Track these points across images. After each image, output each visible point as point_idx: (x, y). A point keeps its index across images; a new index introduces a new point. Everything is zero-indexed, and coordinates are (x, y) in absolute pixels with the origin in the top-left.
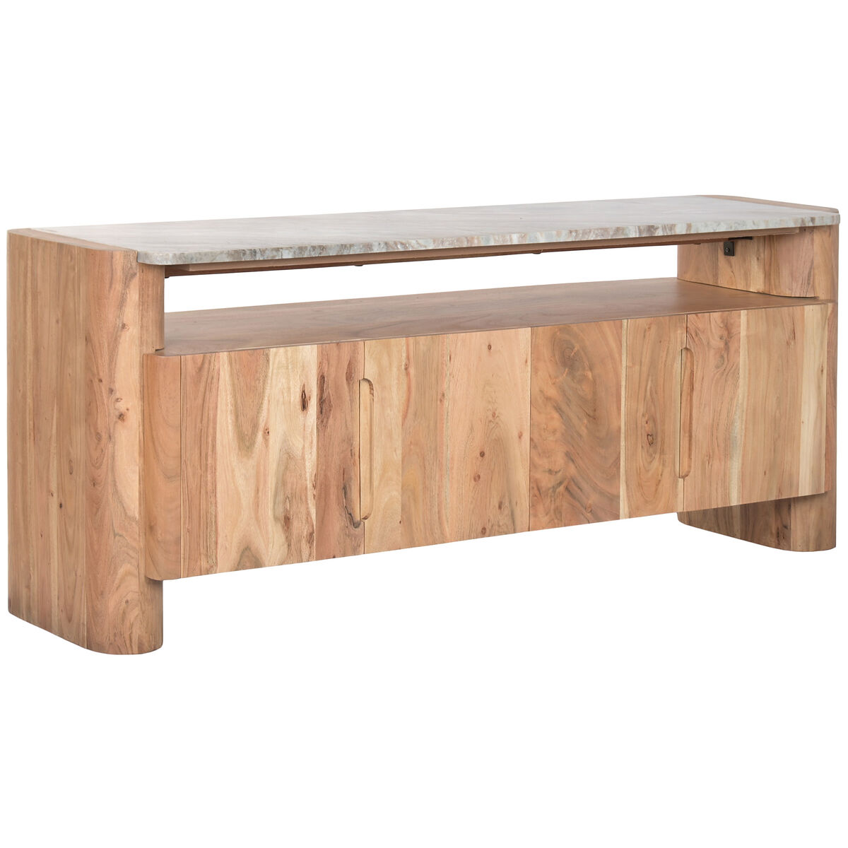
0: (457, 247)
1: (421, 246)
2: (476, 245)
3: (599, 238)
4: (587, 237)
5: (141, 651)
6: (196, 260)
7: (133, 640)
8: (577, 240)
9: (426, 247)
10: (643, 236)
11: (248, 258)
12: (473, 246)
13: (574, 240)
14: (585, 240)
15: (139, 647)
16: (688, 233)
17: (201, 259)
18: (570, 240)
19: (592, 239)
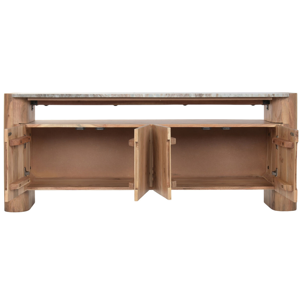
0: (121, 97)
1: (107, 96)
2: (128, 97)
3: (178, 97)
4: (173, 96)
5: (14, 211)
6: (25, 96)
7: (11, 208)
8: (169, 97)
9: (109, 96)
10: (197, 97)
11: (43, 97)
12: (127, 97)
13: (168, 97)
14: (173, 97)
15: (13, 210)
16: (217, 97)
17: (26, 96)
18: (166, 97)
19: (175, 97)
